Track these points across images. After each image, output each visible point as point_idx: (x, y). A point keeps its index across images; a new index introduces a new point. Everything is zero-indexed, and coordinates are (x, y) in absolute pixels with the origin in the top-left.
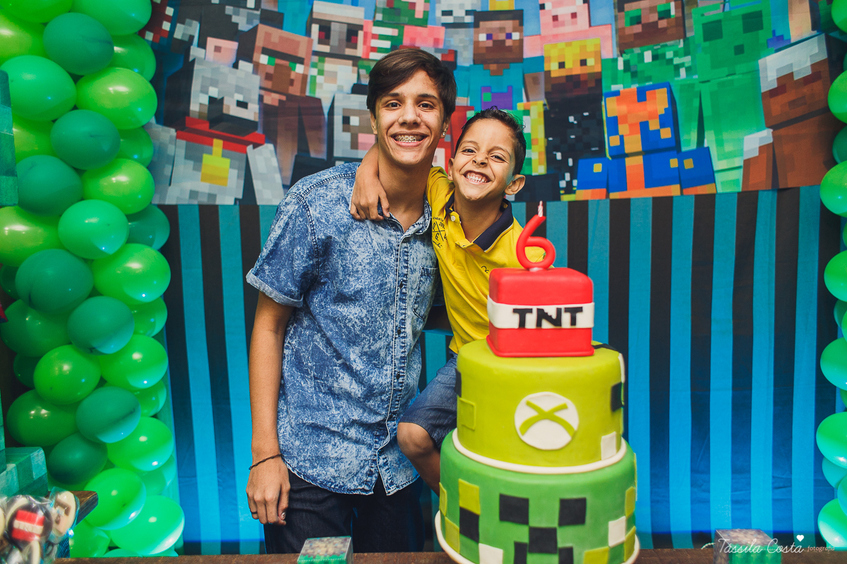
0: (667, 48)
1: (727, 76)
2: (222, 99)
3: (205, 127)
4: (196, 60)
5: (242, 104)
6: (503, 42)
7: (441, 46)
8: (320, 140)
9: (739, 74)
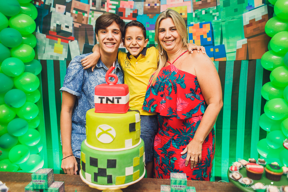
0: (210, 10)
1: (231, 19)
2: (61, 25)
3: (55, 34)
4: (52, 12)
5: (67, 27)
6: (154, 7)
7: (133, 8)
8: (92, 39)
9: (236, 19)
